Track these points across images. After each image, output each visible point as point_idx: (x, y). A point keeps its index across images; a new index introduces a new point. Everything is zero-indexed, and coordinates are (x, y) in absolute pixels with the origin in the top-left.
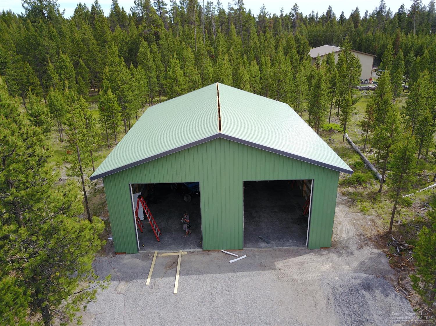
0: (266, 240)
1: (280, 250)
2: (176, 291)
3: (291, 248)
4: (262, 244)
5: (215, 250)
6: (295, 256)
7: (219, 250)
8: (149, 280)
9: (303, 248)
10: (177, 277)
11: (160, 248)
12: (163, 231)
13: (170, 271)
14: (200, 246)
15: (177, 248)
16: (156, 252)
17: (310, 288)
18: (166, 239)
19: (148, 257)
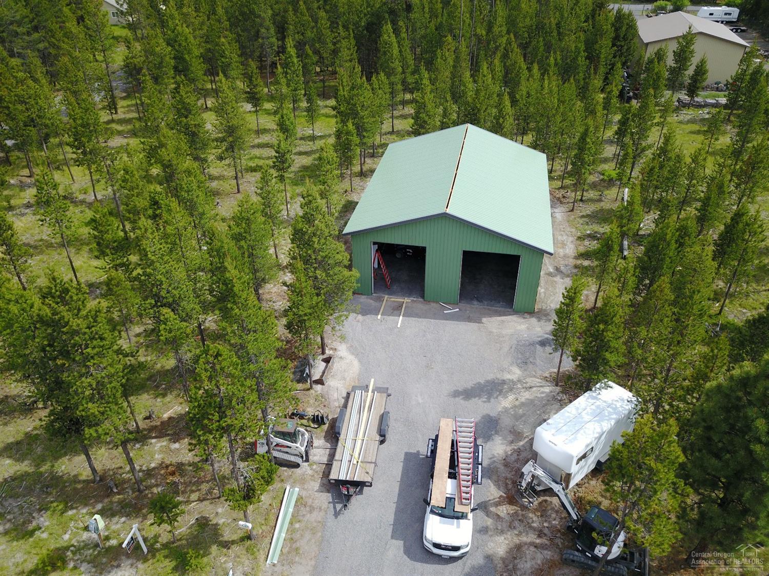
0: (479, 300)
1: (489, 309)
2: (399, 326)
3: (500, 309)
4: (475, 302)
5: (434, 302)
6: (500, 315)
7: (437, 302)
8: (379, 317)
9: (510, 310)
10: (401, 317)
11: (389, 294)
12: (394, 280)
13: (395, 312)
14: (423, 297)
15: (404, 296)
16: (386, 296)
17: (501, 339)
18: (395, 287)
19: (380, 300)
